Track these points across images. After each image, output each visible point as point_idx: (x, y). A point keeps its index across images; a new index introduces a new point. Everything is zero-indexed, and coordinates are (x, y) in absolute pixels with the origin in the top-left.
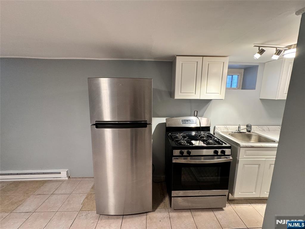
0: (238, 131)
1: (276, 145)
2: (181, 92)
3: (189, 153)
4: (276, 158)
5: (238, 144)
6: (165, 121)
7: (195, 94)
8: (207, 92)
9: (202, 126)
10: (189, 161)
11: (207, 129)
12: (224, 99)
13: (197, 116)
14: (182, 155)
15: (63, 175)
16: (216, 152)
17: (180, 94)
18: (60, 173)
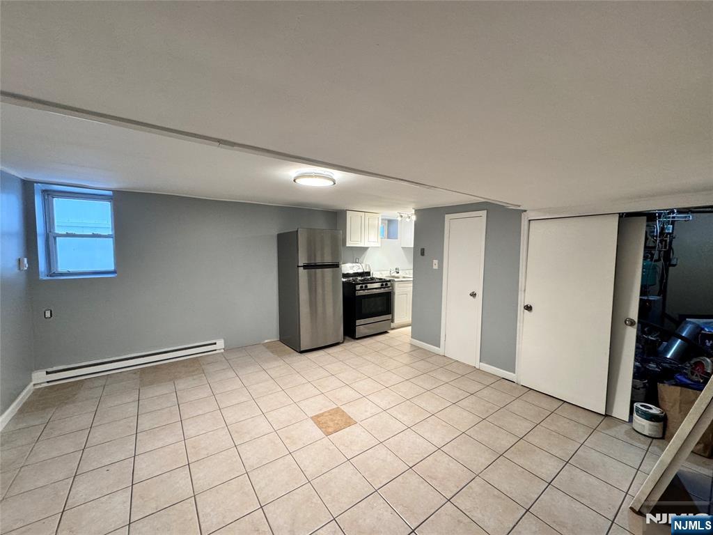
1: (412, 279)
2: (350, 241)
3: (366, 287)
4: (413, 286)
7: (361, 242)
8: (369, 241)
9: (365, 271)
10: (366, 293)
11: (368, 273)
13: (358, 262)
14: (361, 289)
15: (220, 344)
16: (382, 285)
18: (215, 344)
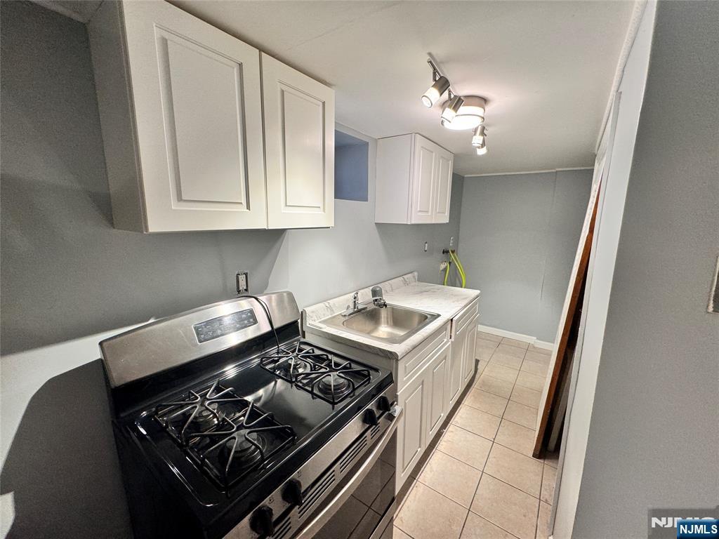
0: (355, 308)
2: (180, 198)
5: (391, 353)
6: (97, 355)
7: (248, 207)
8: (288, 204)
9: (277, 325)
11: (290, 331)
12: (331, 224)
13: (246, 290)
17: (175, 205)
